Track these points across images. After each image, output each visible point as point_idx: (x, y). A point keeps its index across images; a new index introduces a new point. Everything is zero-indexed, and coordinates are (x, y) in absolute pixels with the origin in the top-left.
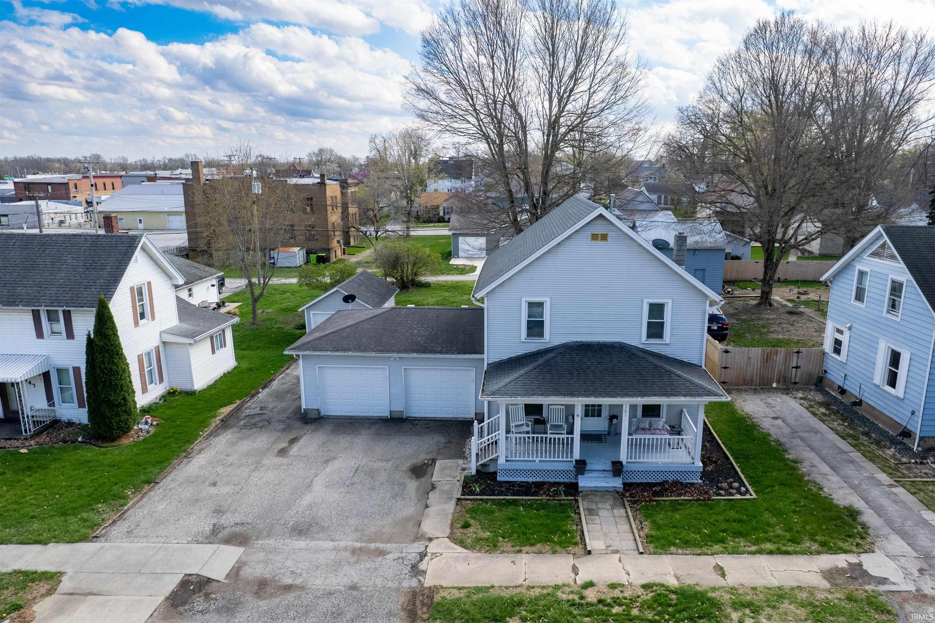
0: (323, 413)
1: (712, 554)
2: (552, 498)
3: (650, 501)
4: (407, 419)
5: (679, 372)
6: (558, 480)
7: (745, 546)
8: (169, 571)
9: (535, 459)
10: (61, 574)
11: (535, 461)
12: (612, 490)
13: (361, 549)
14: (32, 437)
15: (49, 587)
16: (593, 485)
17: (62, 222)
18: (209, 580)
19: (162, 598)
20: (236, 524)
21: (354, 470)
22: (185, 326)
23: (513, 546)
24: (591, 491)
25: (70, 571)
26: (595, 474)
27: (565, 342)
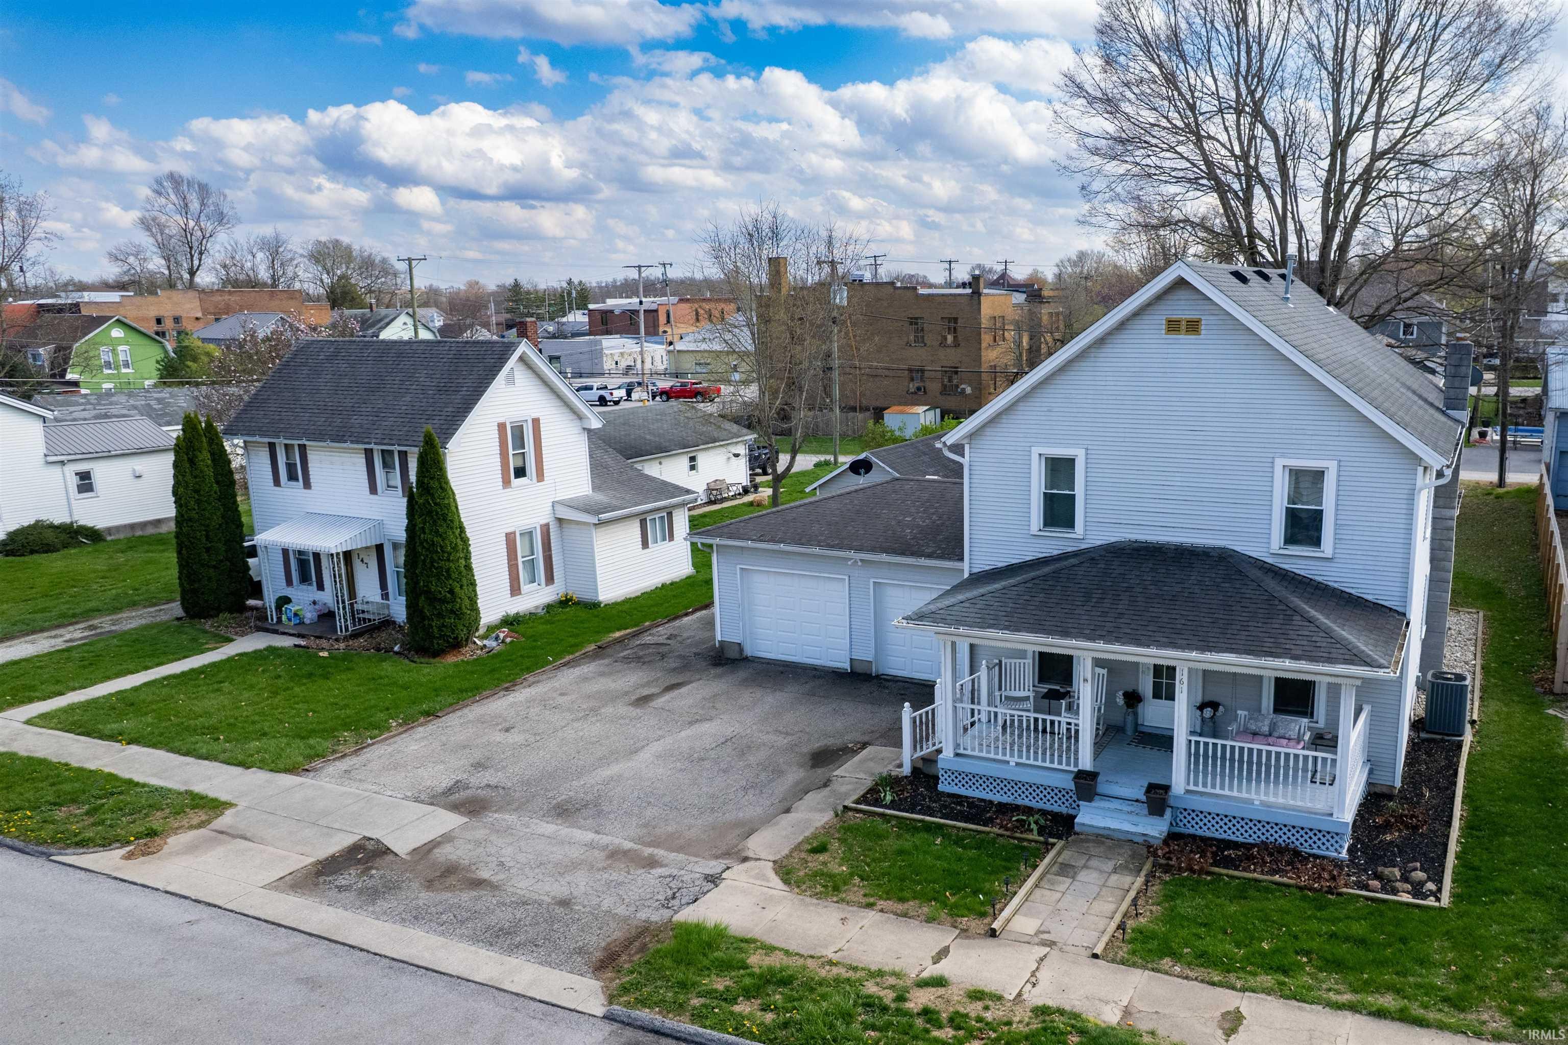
0: (749, 651)
1: (1243, 990)
2: (1008, 833)
3: (1202, 871)
4: (878, 677)
5: (1313, 613)
6: (1033, 804)
7: (1330, 990)
8: (349, 829)
9: (1007, 758)
10: (227, 805)
11: (1008, 762)
12: (1140, 840)
13: (626, 853)
14: (346, 639)
15: (204, 818)
16: (1102, 825)
17: (629, 368)
18: (388, 851)
19: (311, 860)
20: (488, 786)
21: (723, 740)
22: (601, 497)
23: (865, 895)
24: (1098, 835)
25: (242, 804)
26: (1116, 804)
27: (1113, 540)
